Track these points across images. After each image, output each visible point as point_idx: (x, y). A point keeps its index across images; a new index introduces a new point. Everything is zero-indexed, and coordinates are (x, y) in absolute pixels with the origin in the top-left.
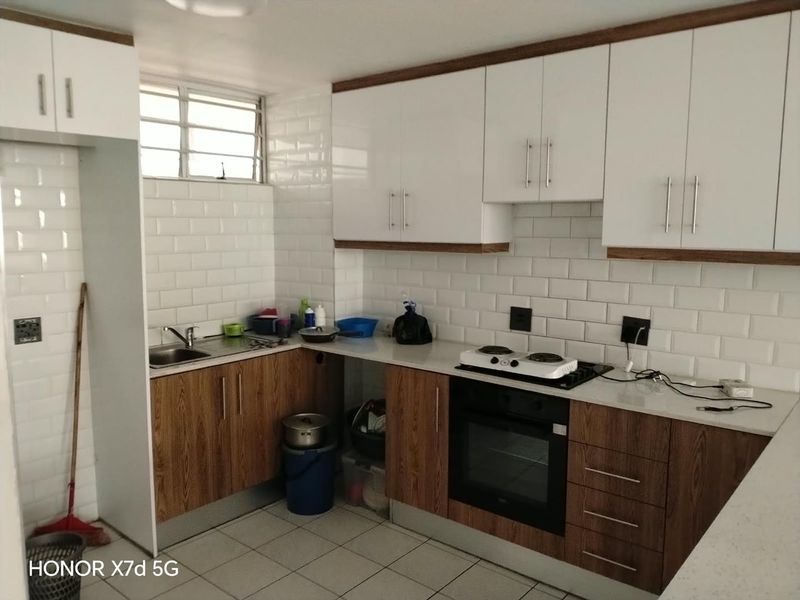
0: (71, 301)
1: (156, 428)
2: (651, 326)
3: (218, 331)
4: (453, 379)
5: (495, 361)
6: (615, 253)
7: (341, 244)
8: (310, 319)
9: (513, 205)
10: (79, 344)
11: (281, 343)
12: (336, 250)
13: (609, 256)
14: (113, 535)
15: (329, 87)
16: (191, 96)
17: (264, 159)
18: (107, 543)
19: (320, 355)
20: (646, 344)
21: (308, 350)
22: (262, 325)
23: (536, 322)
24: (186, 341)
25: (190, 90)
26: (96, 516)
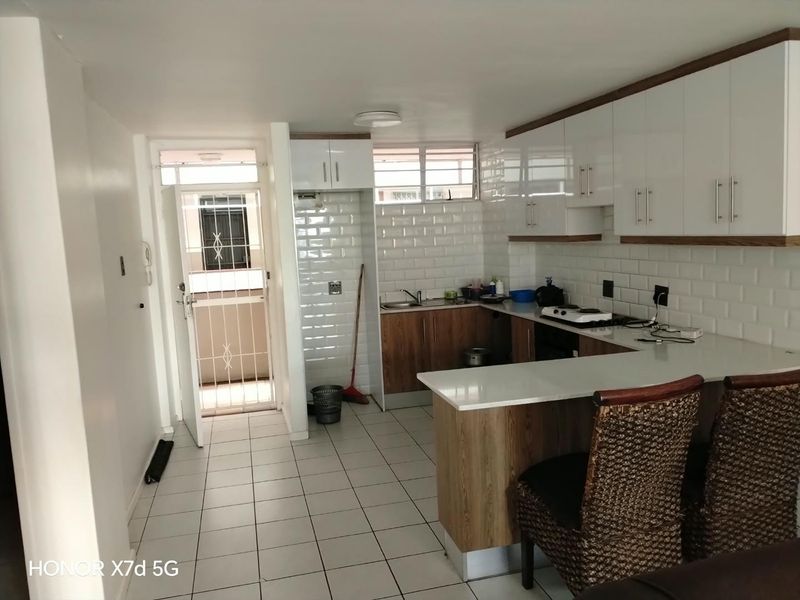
0: (356, 273)
1: (384, 341)
2: (670, 291)
3: (443, 296)
4: (537, 324)
5: (556, 312)
6: (625, 240)
7: (513, 239)
8: (492, 290)
9: (602, 207)
10: (359, 297)
11: (466, 303)
12: (510, 243)
13: (622, 242)
14: (371, 401)
15: (504, 135)
16: (427, 151)
17: (477, 183)
18: (367, 403)
19: (496, 314)
20: (666, 305)
21: (486, 309)
22: (468, 293)
23: (616, 290)
24: (417, 299)
25: (426, 148)
26: (368, 392)
